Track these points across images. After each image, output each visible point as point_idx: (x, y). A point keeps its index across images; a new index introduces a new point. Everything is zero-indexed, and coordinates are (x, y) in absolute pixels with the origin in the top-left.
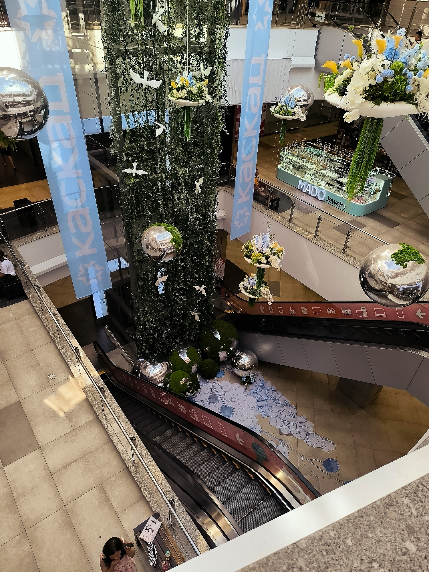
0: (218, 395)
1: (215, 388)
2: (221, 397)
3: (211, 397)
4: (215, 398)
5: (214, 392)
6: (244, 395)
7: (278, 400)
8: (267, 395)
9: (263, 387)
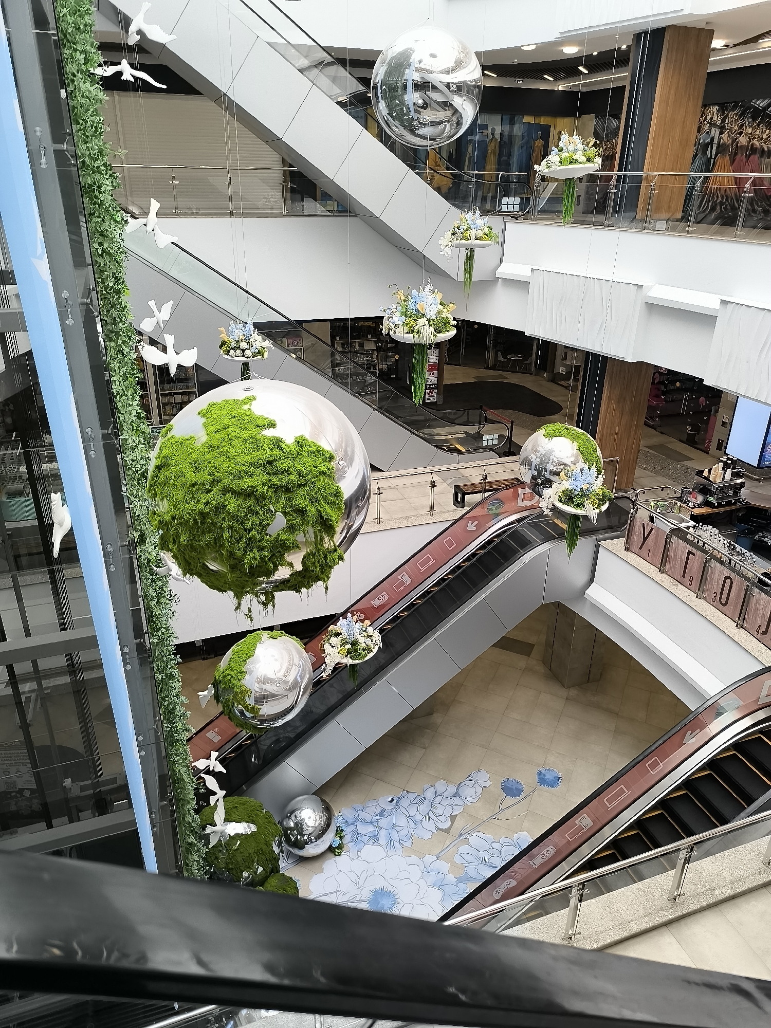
6: (357, 859)
7: (383, 811)
8: (369, 823)
9: (350, 823)
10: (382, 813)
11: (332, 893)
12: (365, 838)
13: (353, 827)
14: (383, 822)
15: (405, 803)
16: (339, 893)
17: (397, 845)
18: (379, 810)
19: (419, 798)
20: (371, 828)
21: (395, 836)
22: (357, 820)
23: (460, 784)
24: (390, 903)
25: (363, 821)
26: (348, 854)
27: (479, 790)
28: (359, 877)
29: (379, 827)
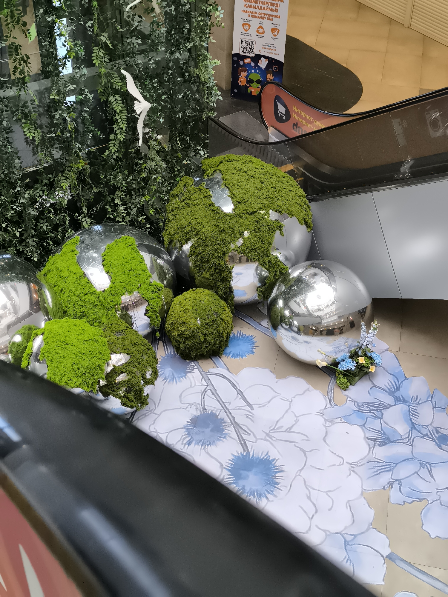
0: (222, 415)
1: (214, 393)
2: (235, 424)
3: (195, 422)
4: (211, 426)
5: (212, 405)
6: (326, 420)
9: (397, 394)
10: (444, 439)
11: (245, 400)
12: (376, 424)
13: (388, 400)
16: (248, 408)
17: (385, 478)
20: (402, 429)
21: (403, 471)
22: (408, 404)
24: (254, 488)
25: (413, 413)
26: (329, 405)
28: (289, 430)
29: (411, 441)
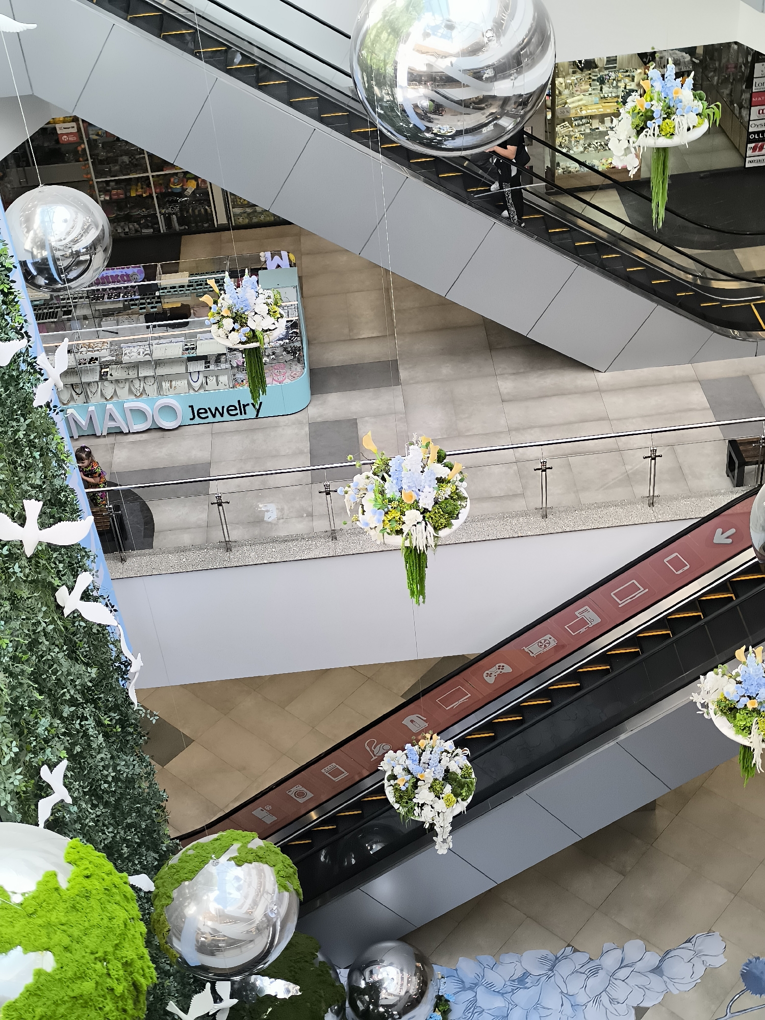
7: (526, 974)
8: (498, 992)
9: (467, 985)
10: (521, 981)
14: (522, 996)
15: (564, 968)
18: (519, 974)
19: (592, 964)
22: (480, 984)
23: (667, 953)
25: (490, 986)
27: (700, 971)
29: (512, 1003)
